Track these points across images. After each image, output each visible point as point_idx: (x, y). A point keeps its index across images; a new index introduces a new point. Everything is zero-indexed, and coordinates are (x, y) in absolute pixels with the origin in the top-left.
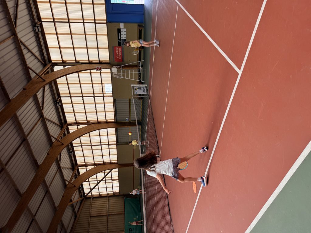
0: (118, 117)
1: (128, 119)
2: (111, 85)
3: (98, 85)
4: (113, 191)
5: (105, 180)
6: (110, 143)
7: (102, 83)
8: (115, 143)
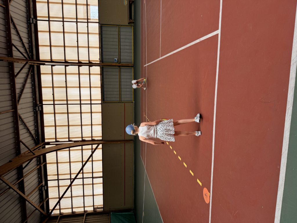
0: (104, 57)
1: (116, 59)
2: (97, 8)
3: (82, 6)
4: (94, 206)
5: (83, 178)
6: (93, 102)
7: (87, 5)
8: (100, 102)
